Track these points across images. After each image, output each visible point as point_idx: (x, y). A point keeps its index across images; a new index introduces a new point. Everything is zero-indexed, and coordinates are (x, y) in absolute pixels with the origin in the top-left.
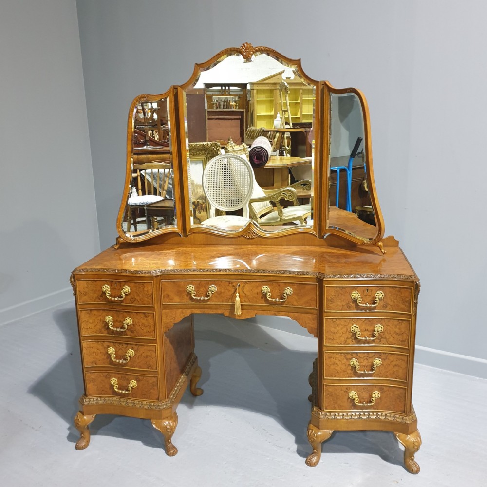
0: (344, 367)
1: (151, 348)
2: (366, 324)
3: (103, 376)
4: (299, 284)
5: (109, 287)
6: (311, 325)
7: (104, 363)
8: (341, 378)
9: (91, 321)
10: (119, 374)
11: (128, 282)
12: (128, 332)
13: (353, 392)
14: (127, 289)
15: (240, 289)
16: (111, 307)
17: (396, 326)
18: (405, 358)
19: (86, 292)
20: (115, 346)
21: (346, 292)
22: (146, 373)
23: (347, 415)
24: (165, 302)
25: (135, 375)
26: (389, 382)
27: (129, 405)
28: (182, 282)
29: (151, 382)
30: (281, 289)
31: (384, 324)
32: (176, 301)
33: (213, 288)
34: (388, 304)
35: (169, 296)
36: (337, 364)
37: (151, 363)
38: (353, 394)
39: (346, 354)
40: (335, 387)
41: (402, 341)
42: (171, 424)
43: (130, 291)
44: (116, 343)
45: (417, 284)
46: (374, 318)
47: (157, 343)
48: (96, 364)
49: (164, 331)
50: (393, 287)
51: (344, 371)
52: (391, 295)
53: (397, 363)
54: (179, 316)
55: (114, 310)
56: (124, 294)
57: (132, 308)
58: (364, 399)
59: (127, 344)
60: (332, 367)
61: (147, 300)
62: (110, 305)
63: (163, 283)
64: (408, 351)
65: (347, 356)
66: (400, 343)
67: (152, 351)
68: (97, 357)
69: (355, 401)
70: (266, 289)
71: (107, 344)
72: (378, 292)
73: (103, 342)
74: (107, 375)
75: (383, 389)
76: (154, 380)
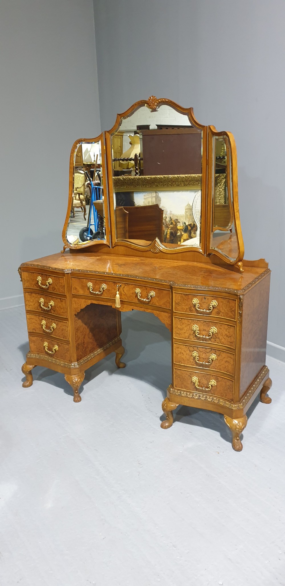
0: (188, 357)
1: (65, 324)
2: (204, 325)
3: (40, 340)
4: (159, 289)
5: (40, 278)
6: (167, 322)
7: (40, 331)
8: (186, 365)
9: (31, 300)
10: (48, 339)
11: (50, 276)
12: (52, 311)
13: (195, 377)
14: (50, 280)
15: (122, 289)
16: (42, 292)
17: (226, 330)
18: (232, 356)
19: (28, 280)
20: (46, 320)
21: (189, 299)
22: (63, 341)
23: (190, 394)
24: (74, 292)
25: (57, 342)
26: (222, 374)
27: (53, 362)
28: (85, 280)
29: (66, 348)
30: (147, 292)
31: (217, 327)
32: (81, 292)
33: (104, 286)
34: (221, 311)
35: (76, 289)
36: (182, 353)
37: (65, 335)
38: (195, 379)
39: (189, 347)
40: (182, 371)
41: (231, 343)
42: (76, 380)
43: (52, 282)
44: (46, 317)
45: (240, 297)
46: (211, 322)
47: (68, 321)
48: (35, 331)
49: (74, 313)
50: (223, 298)
51: (188, 360)
52: (223, 305)
53: (227, 360)
54: (83, 304)
55: (44, 295)
56: (48, 284)
57: (53, 294)
58: (204, 384)
59: (52, 319)
60: (179, 355)
61: (61, 289)
62: (42, 291)
63: (72, 278)
64: (234, 351)
65: (190, 349)
66: (229, 344)
67: (66, 326)
68: (35, 326)
69: (196, 385)
70: (138, 290)
71: (41, 318)
72: (213, 301)
73: (39, 316)
74: (42, 339)
75: (218, 379)
76: (67, 346)
